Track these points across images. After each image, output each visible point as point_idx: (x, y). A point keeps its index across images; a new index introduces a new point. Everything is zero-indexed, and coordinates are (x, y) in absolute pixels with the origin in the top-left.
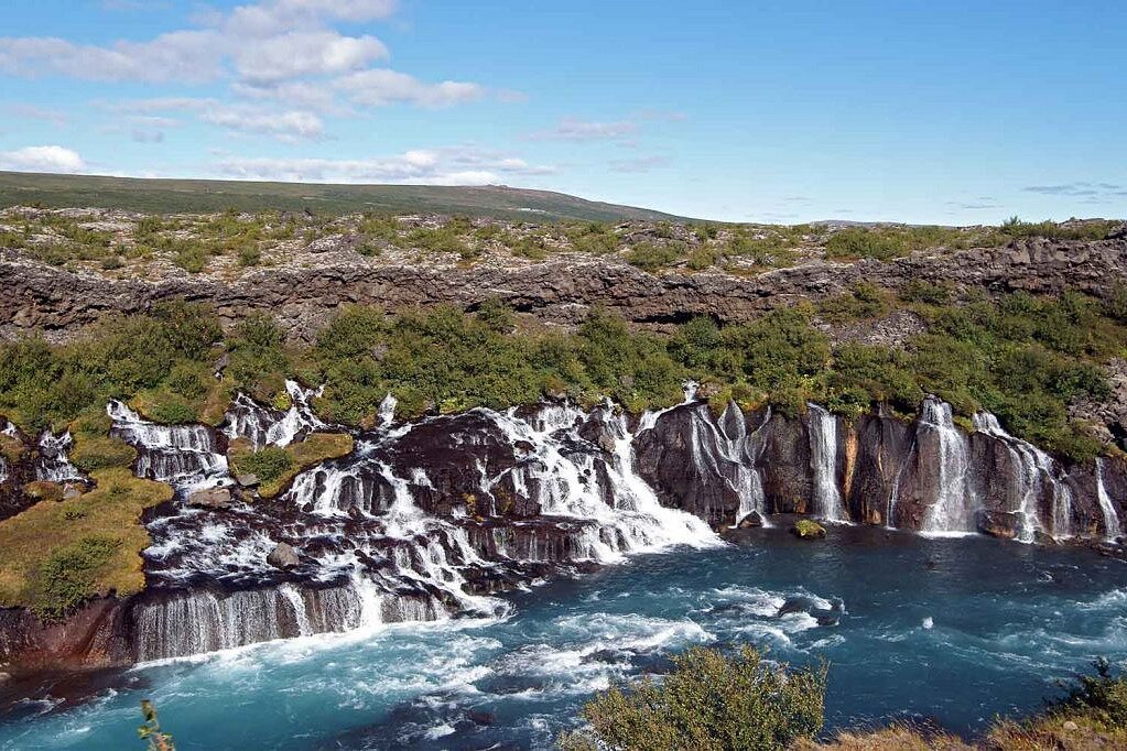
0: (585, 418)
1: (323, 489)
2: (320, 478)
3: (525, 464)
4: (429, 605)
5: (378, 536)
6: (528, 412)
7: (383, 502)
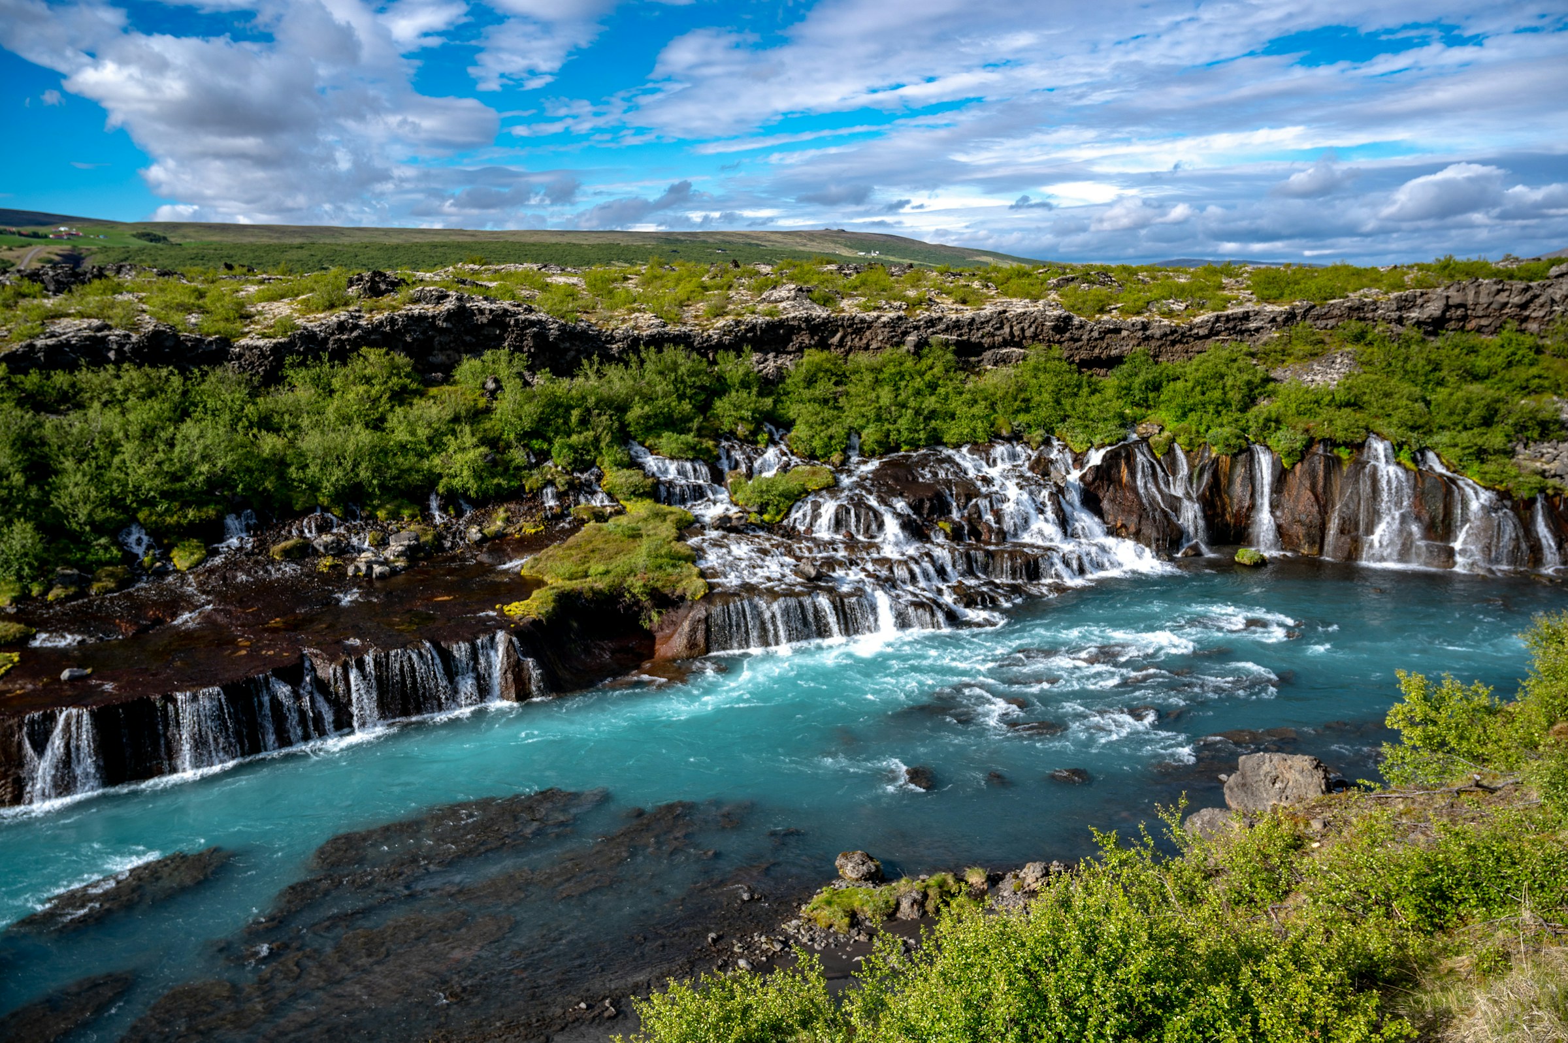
0: (1034, 455)
1: (820, 515)
2: (817, 506)
3: (988, 496)
4: (933, 615)
5: (875, 555)
6: (981, 448)
7: (874, 526)
